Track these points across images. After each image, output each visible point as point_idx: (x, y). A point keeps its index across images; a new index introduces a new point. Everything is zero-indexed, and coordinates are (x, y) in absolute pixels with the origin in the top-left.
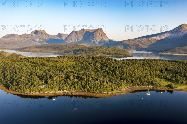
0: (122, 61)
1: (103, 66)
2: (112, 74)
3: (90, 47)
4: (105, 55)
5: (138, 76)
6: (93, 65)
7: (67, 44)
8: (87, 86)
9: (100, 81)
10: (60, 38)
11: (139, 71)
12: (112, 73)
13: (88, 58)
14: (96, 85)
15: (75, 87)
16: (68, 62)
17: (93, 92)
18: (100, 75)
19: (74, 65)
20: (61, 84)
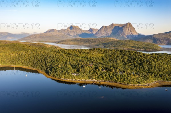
0: (150, 55)
1: (130, 59)
2: (140, 67)
3: (119, 41)
4: (133, 48)
5: (167, 70)
6: (120, 58)
7: (97, 38)
8: (115, 77)
9: (127, 74)
10: (92, 32)
11: (169, 66)
12: (139, 66)
13: (116, 51)
14: (122, 77)
15: (103, 77)
16: (98, 54)
17: (120, 83)
18: (127, 67)
19: (103, 57)
20: (90, 74)
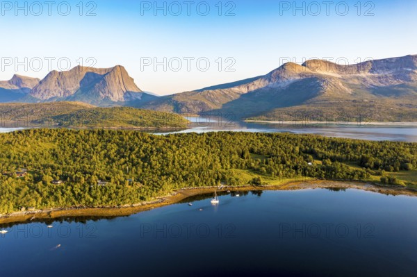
0: (165, 138)
1: (122, 150)
2: (143, 165)
3: (96, 109)
4: (132, 126)
5: (197, 166)
6: (99, 150)
7: (39, 102)
8: (87, 193)
9: (116, 183)
11: (198, 156)
12: (142, 163)
13: (88, 134)
14: (105, 191)
15: (56, 199)
16: (40, 144)
17: (100, 206)
18: (115, 169)
19: (54, 150)
20: (21, 196)
